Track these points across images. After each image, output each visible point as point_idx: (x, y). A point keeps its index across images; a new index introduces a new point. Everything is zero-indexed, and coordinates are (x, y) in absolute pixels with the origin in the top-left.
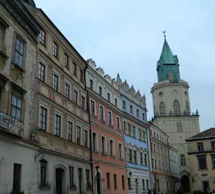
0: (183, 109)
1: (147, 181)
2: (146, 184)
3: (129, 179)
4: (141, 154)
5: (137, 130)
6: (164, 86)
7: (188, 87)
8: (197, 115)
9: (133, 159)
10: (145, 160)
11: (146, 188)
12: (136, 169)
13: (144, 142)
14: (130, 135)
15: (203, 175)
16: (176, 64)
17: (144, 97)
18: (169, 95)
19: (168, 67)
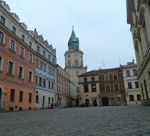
0: (79, 64)
1: (53, 98)
2: (51, 101)
3: (37, 97)
4: (49, 82)
5: (47, 67)
6: (71, 52)
7: (83, 54)
8: (86, 68)
9: (43, 84)
10: (52, 85)
11: (51, 103)
12: (44, 90)
13: (53, 75)
14: (41, 69)
15: (86, 96)
16: (77, 42)
17: (55, 50)
18: (73, 57)
19: (73, 43)
